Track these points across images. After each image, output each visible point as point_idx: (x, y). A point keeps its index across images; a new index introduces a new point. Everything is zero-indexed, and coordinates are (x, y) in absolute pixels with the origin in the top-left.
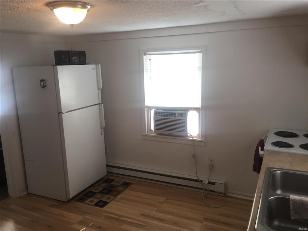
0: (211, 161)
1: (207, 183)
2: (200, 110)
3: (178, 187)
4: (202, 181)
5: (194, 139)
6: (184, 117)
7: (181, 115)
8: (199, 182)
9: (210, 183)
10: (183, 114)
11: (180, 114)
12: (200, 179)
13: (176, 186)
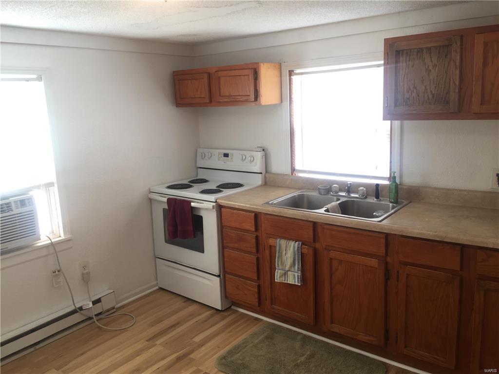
0: (84, 267)
1: (91, 305)
2: (54, 186)
3: (37, 347)
4: (81, 308)
5: (53, 241)
6: (30, 205)
7: (23, 203)
8: (77, 312)
9: (94, 303)
10: (26, 201)
11: (19, 203)
12: (78, 306)
13: (32, 349)
